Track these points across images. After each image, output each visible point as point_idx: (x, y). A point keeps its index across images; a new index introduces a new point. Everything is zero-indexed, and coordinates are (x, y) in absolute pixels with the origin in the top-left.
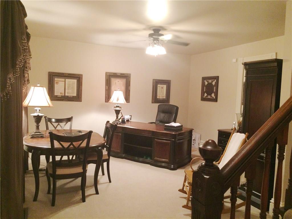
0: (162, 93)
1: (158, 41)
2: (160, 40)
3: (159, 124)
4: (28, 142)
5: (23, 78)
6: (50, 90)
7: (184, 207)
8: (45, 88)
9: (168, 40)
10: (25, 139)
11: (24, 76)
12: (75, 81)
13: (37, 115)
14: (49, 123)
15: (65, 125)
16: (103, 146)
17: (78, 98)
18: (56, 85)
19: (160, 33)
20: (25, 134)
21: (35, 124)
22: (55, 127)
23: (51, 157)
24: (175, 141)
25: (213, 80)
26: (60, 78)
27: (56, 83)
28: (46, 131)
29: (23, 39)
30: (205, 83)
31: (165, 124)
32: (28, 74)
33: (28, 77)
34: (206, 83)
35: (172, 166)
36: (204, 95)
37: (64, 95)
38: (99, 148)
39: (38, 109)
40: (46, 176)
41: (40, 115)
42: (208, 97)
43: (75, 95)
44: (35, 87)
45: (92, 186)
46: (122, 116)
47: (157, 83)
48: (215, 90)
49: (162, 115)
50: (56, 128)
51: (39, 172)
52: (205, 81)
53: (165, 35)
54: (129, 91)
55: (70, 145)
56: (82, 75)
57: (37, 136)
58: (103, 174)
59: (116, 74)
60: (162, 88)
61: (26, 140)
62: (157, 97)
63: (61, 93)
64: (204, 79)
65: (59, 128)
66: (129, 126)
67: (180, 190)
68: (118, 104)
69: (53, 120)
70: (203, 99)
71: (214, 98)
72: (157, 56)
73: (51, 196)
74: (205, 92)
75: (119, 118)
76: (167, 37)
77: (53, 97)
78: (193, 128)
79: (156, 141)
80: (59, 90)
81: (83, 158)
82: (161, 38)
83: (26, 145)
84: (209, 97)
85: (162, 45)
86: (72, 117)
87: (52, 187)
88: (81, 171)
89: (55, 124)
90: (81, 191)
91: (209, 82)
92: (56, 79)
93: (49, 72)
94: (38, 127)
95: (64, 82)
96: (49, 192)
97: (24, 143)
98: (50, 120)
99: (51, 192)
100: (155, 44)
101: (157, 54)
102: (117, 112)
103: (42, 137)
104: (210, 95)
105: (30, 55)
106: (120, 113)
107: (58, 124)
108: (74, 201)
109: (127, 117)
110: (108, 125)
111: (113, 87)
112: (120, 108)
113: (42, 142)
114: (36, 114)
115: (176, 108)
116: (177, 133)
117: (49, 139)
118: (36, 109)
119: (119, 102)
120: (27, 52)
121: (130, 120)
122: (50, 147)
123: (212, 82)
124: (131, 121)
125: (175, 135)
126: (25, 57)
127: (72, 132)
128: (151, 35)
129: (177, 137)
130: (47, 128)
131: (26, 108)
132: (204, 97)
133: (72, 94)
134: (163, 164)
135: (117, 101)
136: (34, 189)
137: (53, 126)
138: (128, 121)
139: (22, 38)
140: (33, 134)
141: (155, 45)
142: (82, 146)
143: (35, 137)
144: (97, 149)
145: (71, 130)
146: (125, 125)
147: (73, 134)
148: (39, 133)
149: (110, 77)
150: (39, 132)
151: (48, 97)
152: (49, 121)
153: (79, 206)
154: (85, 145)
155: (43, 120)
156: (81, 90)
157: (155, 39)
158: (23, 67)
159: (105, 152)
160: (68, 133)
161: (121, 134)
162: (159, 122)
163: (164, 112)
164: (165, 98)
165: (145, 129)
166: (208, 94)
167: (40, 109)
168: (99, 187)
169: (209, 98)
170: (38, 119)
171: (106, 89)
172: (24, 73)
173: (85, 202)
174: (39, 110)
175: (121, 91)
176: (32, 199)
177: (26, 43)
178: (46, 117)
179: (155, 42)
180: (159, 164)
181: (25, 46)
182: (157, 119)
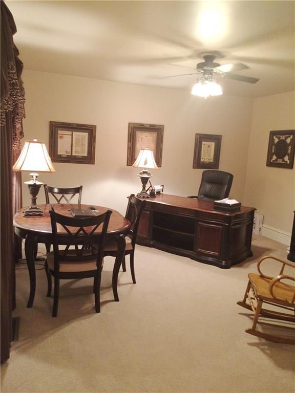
0: (207, 155)
1: (211, 74)
2: (214, 74)
3: (203, 199)
4: (21, 223)
5: (12, 130)
6: (52, 147)
7: (248, 331)
8: (44, 145)
9: (226, 73)
10: (17, 217)
11: (14, 127)
12: (86, 135)
13: (33, 184)
14: (50, 194)
15: (72, 197)
16: (126, 232)
17: (89, 159)
18: (59, 140)
19: (215, 61)
20: (17, 210)
21: (31, 196)
22: (59, 199)
23: (52, 246)
24: (229, 226)
25: (287, 136)
26: (66, 131)
27: (60, 137)
28: (46, 206)
29: (10, 67)
30: (274, 140)
31: (216, 201)
32: (22, 124)
33: (20, 128)
34: (276, 140)
35: (224, 262)
36: (271, 158)
37: (70, 154)
38: (121, 235)
39: (35, 175)
40: (45, 270)
41: (38, 183)
42: (278, 162)
43: (86, 155)
44: (31, 144)
45: (110, 287)
46: (151, 186)
47: (201, 139)
48: (290, 151)
49: (208, 186)
50: (59, 201)
51: (35, 262)
52: (275, 137)
53: (222, 65)
54: (161, 150)
55: (79, 231)
56: (95, 127)
57: (33, 214)
58: (124, 270)
59: (142, 125)
60: (209, 147)
61: (18, 220)
62: (200, 159)
63: (66, 152)
64: (273, 134)
65: (63, 201)
66: (160, 201)
67: (239, 303)
68: (145, 169)
69: (56, 190)
70: (270, 164)
71: (288, 163)
72: (207, 98)
73: (52, 300)
74: (274, 154)
75: (146, 189)
76: (225, 67)
77: (55, 157)
78: (255, 207)
79: (200, 224)
80: (63, 147)
81: (97, 248)
82: (216, 70)
83: (18, 228)
84: (280, 161)
85: (218, 82)
86: (81, 187)
87: (53, 285)
88: (95, 268)
89: (59, 196)
90: (94, 295)
91: (281, 139)
92: (60, 132)
93: (50, 122)
94: (34, 201)
95: (70, 136)
96: (49, 295)
97: (15, 223)
98: (51, 190)
99: (53, 293)
100: (207, 79)
101: (208, 96)
102: (145, 181)
103: (40, 215)
104: (282, 157)
105: (23, 96)
106: (148, 182)
107: (63, 196)
108: (84, 310)
109: (157, 188)
110: (133, 201)
111: (138, 145)
112: (149, 174)
113: (40, 223)
114: (31, 183)
115: (229, 176)
116: (233, 215)
117: (49, 219)
118: (31, 174)
119: (147, 166)
120: (18, 89)
121: (161, 192)
122: (51, 232)
123: (286, 138)
124: (162, 194)
125: (230, 217)
126: (16, 98)
127: (82, 208)
128: (200, 66)
129: (233, 221)
130: (48, 202)
131: (19, 174)
132: (272, 161)
133: (82, 153)
134: (210, 259)
135: (145, 165)
136: (28, 288)
137: (56, 198)
138: (159, 193)
139: (8, 65)
140: (28, 210)
141: (206, 82)
142: (96, 231)
143: (30, 215)
144: (117, 236)
145: (79, 205)
146: (155, 199)
147: (83, 211)
148: (36, 210)
149: (134, 130)
150: (36, 208)
151: (48, 158)
152: (50, 192)
153: (92, 318)
154: (101, 231)
155: (42, 190)
156: (94, 148)
157: (206, 72)
158: (14, 113)
159: (128, 240)
160: (76, 210)
161: (148, 212)
162: (203, 196)
163: (210, 181)
164: (212, 161)
165: (185, 207)
166: (278, 157)
167: (38, 175)
168: (119, 289)
169: (280, 163)
170: (35, 189)
171: (129, 147)
172: (14, 122)
173: (99, 312)
174: (37, 177)
175: (150, 151)
176: (25, 304)
177: (15, 73)
178: (46, 185)
179: (206, 76)
180: (204, 258)
181: (13, 79)
182: (201, 192)
